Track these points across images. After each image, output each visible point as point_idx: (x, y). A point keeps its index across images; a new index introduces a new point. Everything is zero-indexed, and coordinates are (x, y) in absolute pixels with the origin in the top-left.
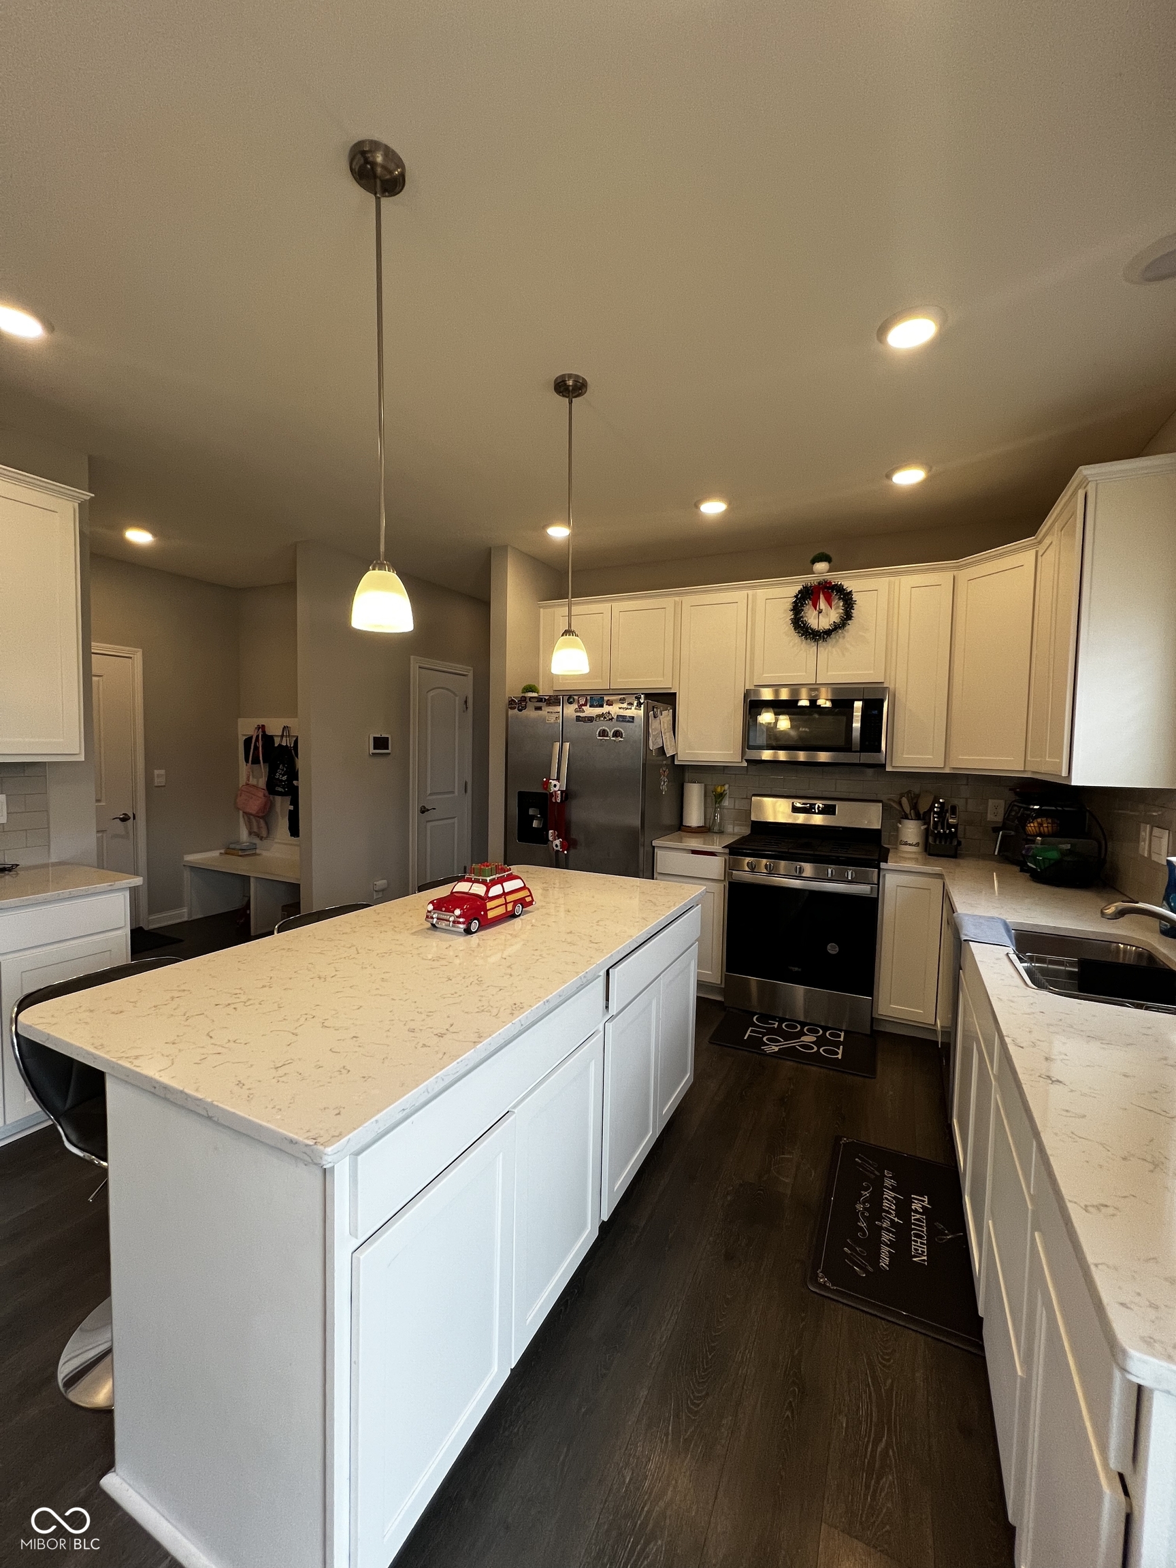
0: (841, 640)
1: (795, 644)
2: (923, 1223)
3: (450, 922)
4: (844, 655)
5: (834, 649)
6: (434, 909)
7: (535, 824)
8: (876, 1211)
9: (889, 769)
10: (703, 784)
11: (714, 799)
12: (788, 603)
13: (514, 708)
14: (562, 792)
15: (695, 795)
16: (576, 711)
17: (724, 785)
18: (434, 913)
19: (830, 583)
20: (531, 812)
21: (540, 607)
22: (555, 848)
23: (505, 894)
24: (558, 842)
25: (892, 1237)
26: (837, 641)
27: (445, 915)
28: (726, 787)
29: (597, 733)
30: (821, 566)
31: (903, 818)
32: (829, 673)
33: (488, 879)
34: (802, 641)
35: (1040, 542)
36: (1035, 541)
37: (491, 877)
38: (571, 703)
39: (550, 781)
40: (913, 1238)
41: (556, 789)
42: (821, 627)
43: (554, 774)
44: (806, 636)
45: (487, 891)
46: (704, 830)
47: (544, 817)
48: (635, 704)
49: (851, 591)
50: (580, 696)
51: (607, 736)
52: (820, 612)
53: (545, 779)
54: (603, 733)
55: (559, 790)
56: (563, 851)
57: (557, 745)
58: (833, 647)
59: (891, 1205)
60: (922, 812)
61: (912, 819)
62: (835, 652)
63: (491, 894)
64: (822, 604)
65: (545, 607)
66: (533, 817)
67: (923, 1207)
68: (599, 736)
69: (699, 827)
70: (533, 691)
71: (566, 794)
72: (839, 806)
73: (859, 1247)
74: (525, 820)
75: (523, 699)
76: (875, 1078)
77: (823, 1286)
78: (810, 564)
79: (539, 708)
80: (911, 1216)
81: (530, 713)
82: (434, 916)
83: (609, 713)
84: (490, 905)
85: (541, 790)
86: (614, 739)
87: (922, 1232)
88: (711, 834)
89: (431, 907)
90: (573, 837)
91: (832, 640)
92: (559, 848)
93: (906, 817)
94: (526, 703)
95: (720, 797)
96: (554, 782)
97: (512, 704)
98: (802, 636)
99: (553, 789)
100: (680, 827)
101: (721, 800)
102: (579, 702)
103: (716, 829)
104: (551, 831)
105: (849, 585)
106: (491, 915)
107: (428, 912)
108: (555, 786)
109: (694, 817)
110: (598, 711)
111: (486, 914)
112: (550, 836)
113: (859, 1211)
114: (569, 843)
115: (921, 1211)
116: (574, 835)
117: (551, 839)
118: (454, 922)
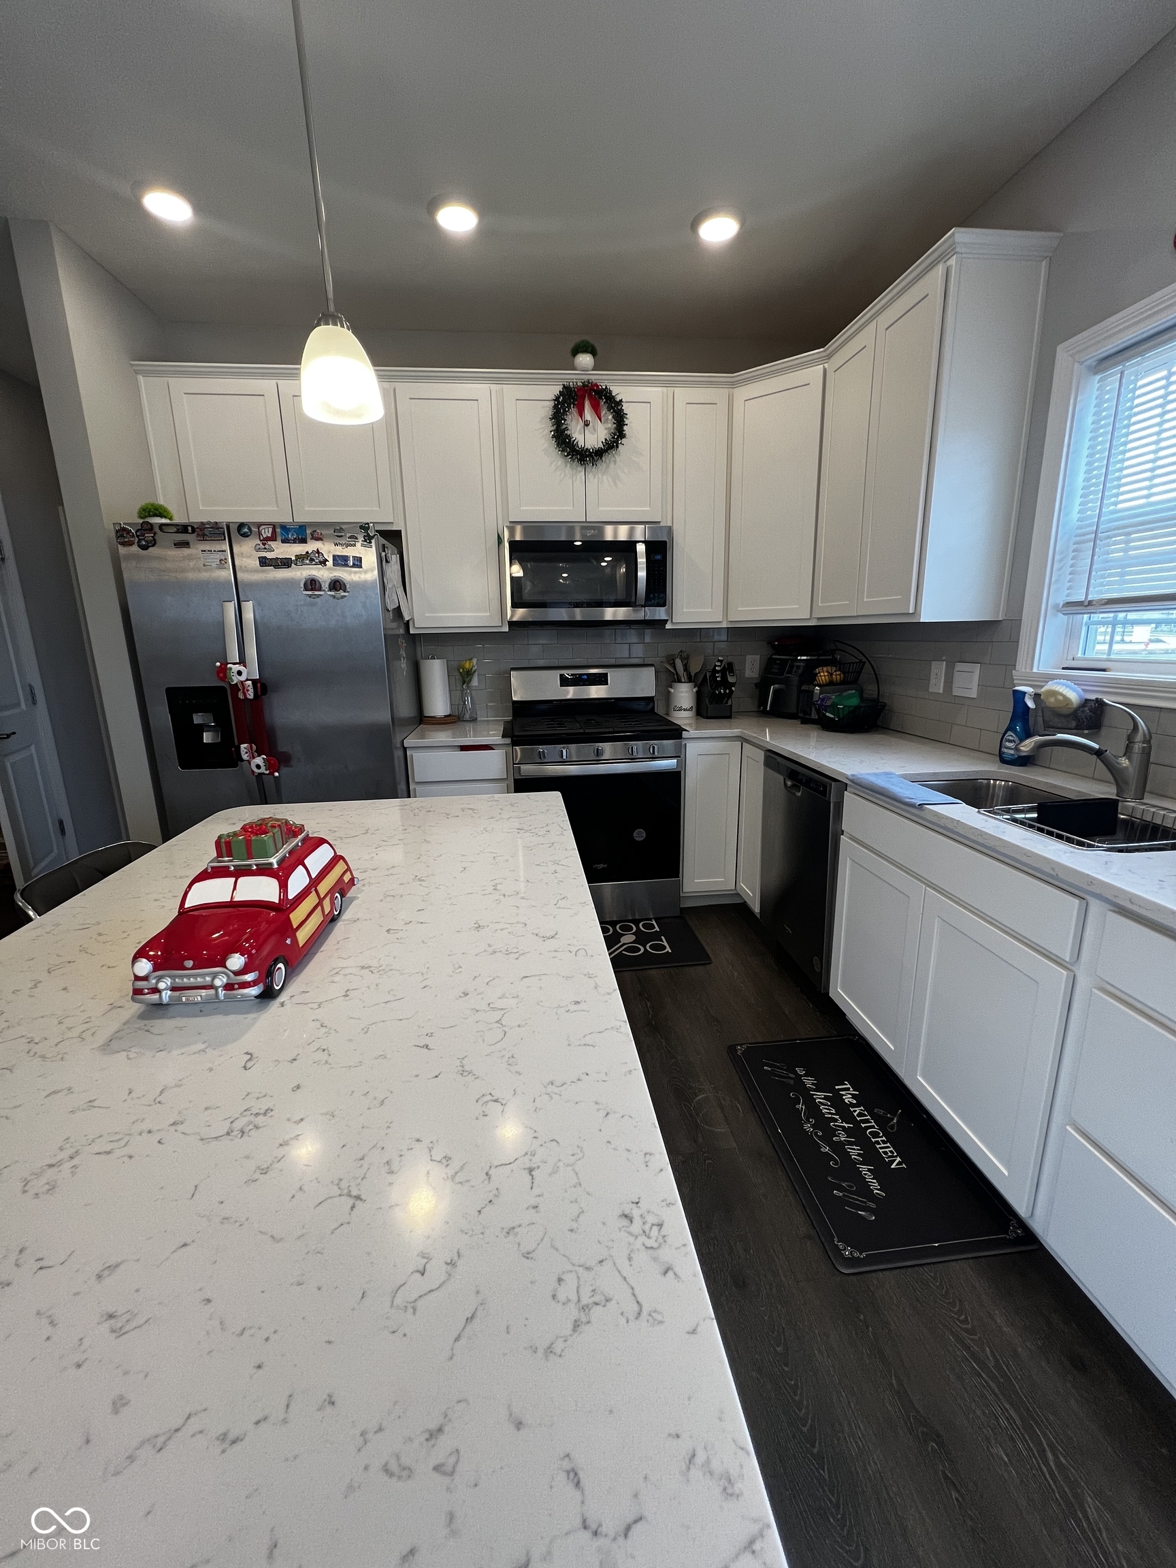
0: (612, 465)
1: (557, 467)
2: (866, 1116)
3: (216, 988)
4: (615, 484)
5: (605, 477)
6: (155, 969)
7: (207, 738)
8: (823, 1123)
9: (668, 626)
10: (445, 660)
11: (461, 677)
12: (547, 409)
13: (130, 544)
14: (254, 682)
15: (436, 674)
16: (258, 550)
17: (471, 659)
18: (159, 979)
19: (597, 386)
20: (198, 719)
21: (137, 372)
22: (256, 770)
23: (314, 883)
24: (259, 760)
25: (858, 1150)
26: (608, 467)
27: (195, 976)
28: (475, 661)
29: (302, 585)
30: (585, 360)
31: (672, 682)
32: (600, 509)
33: (274, 861)
34: (566, 463)
35: (829, 357)
36: (824, 354)
37: (279, 855)
38: (245, 535)
39: (229, 666)
40: (873, 1140)
41: (243, 678)
42: (588, 446)
43: (234, 655)
44: (573, 456)
45: (283, 886)
46: (451, 720)
47: (223, 726)
48: (361, 539)
49: (621, 401)
50: (259, 525)
51: (320, 589)
52: (587, 424)
53: (218, 664)
54: (312, 584)
55: (247, 680)
56: (272, 774)
57: (231, 608)
58: (603, 474)
59: (830, 1110)
60: (693, 674)
61: (685, 682)
62: (605, 480)
63: (292, 895)
64: (588, 414)
65: (146, 374)
66: (201, 728)
67: (854, 1096)
68: (306, 589)
69: (446, 716)
70: (161, 516)
71: (261, 686)
72: (612, 675)
73: (844, 1182)
74: (186, 736)
75: (145, 527)
76: (710, 963)
77: (852, 1262)
78: (571, 357)
79: (186, 544)
80: (852, 1113)
81: (166, 555)
82: (162, 985)
83: (318, 552)
84: (296, 917)
85: (215, 682)
86: (332, 593)
87: (873, 1127)
88: (461, 723)
89: (144, 967)
90: (280, 749)
91: (602, 465)
92: (263, 770)
93: (680, 681)
94: (155, 534)
95: (466, 676)
96: (236, 668)
97: (123, 535)
98: (567, 456)
99: (236, 679)
100: (422, 719)
101: (470, 680)
102: (260, 534)
103: (467, 717)
104: (243, 746)
105: (619, 392)
106: (302, 936)
107: (137, 978)
108: (240, 673)
109: (438, 704)
110: (299, 549)
111: (295, 940)
112: (242, 753)
113: (811, 1132)
114: (278, 759)
115: (855, 1102)
116: (283, 747)
117: (245, 757)
118: (229, 987)
